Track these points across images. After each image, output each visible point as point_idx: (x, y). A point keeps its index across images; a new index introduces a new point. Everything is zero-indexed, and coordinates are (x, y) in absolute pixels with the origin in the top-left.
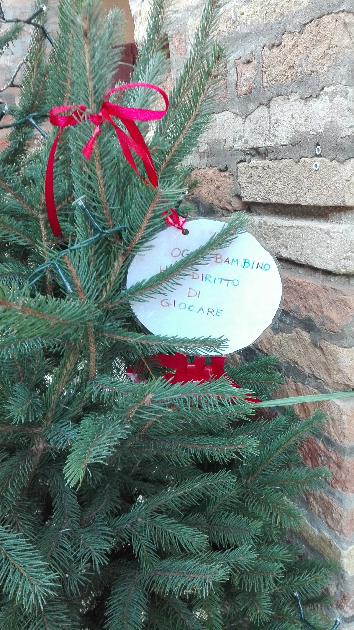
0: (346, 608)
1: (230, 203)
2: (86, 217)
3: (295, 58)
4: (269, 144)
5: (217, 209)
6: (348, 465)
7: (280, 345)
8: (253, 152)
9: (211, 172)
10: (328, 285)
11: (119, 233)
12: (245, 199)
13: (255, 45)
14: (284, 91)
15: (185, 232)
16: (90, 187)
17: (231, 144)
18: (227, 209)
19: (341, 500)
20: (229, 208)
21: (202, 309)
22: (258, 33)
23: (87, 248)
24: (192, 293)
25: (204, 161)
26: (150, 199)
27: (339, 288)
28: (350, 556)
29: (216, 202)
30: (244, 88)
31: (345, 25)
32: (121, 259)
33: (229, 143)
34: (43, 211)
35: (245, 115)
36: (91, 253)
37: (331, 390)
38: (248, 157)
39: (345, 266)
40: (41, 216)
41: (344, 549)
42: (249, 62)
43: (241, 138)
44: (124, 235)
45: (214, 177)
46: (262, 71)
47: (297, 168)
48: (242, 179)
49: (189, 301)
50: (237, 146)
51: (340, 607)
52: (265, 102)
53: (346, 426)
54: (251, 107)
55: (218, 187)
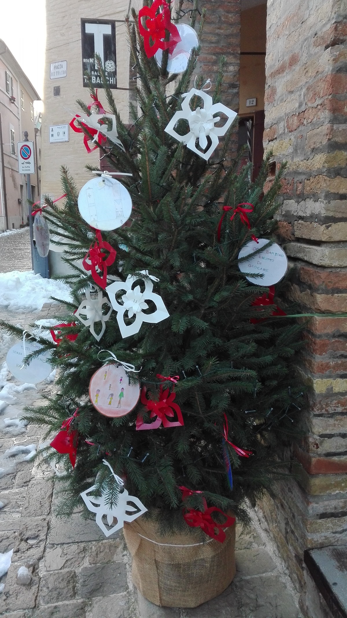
0: (315, 410)
1: (290, 237)
2: (228, 235)
3: (313, 186)
4: (305, 215)
5: (286, 240)
6: (318, 342)
7: (301, 298)
8: (300, 217)
9: (285, 224)
10: (316, 271)
11: (237, 241)
12: (296, 236)
13: (303, 177)
14: (309, 197)
15: (258, 243)
16: (231, 228)
17: (293, 213)
18: (289, 240)
19: (314, 358)
20: (290, 239)
21: (261, 269)
22: (304, 174)
23: (227, 244)
24: (259, 263)
25: (283, 219)
26: (247, 232)
27: (319, 271)
28: (317, 383)
29: (286, 237)
30: (298, 192)
31: (325, 180)
32: (237, 249)
33: (292, 213)
34: (216, 233)
35: (298, 202)
36: (228, 246)
37: (314, 312)
38: (298, 219)
39: (320, 263)
40: (215, 235)
41: (314, 380)
42: (301, 183)
43: (296, 211)
44: (239, 241)
45: (286, 226)
46: (304, 188)
47: (311, 226)
48: (295, 228)
49: (258, 266)
50: (295, 214)
51: (313, 409)
52: (304, 199)
53: (317, 325)
54: (300, 200)
55: (287, 230)
